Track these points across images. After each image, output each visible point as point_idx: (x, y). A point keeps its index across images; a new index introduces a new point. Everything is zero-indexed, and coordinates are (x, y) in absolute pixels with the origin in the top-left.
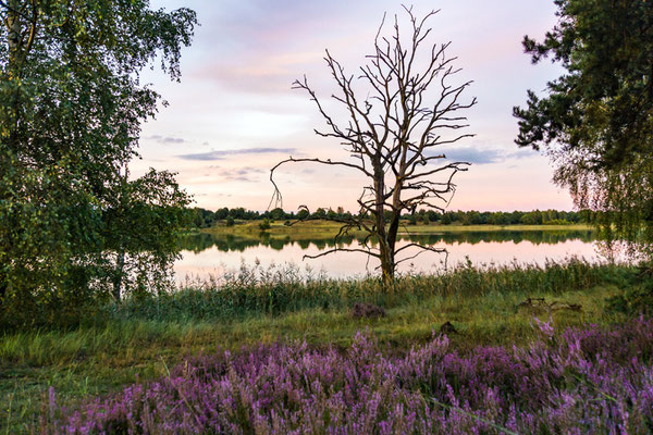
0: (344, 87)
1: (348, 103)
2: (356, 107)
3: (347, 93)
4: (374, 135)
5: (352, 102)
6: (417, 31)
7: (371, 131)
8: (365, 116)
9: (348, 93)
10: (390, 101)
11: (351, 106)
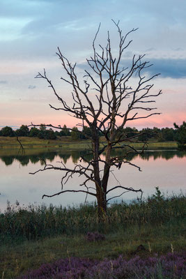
0: (71, 75)
1: (73, 84)
2: (78, 87)
3: (71, 77)
4: (92, 109)
5: (75, 84)
6: (122, 41)
7: (89, 106)
8: (85, 94)
9: (73, 77)
10: (103, 86)
11: (74, 86)
